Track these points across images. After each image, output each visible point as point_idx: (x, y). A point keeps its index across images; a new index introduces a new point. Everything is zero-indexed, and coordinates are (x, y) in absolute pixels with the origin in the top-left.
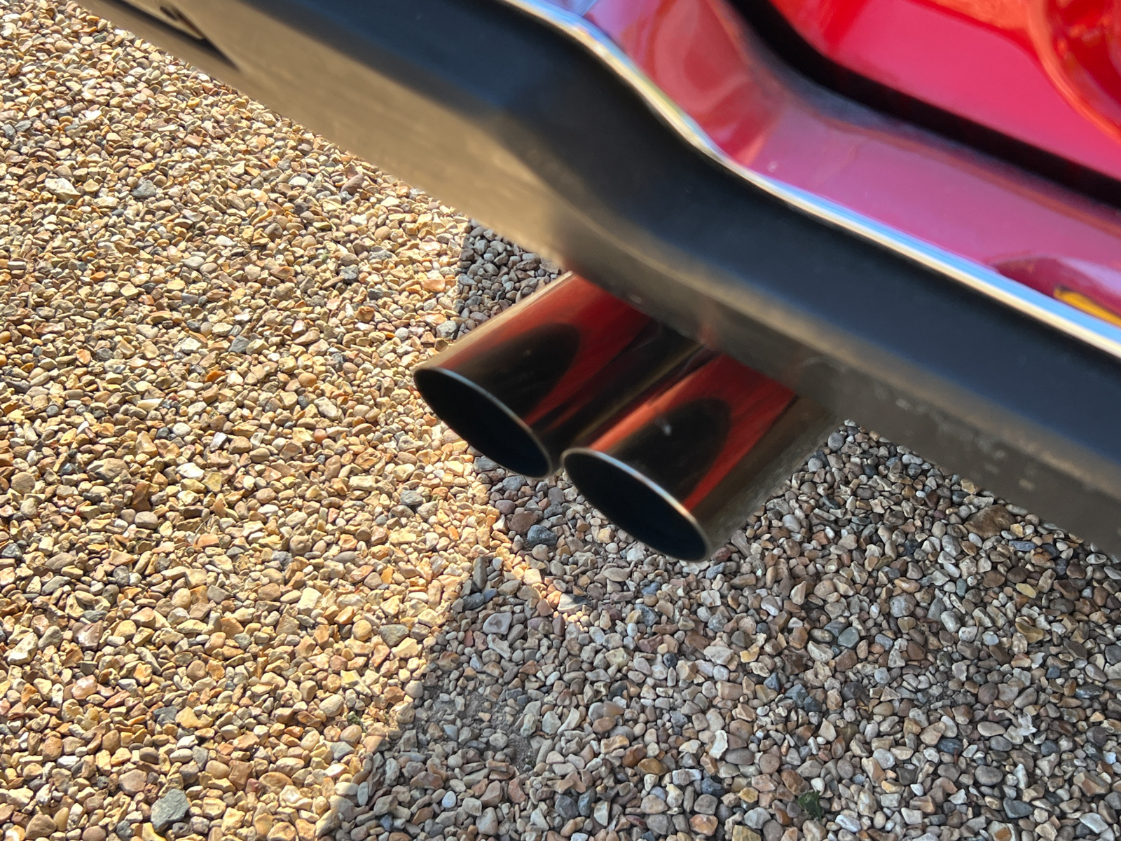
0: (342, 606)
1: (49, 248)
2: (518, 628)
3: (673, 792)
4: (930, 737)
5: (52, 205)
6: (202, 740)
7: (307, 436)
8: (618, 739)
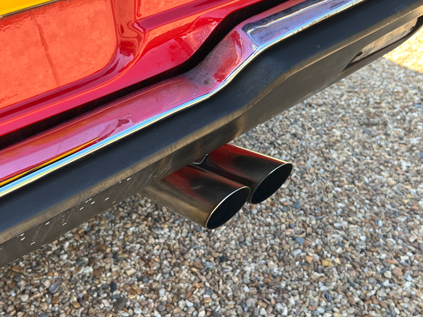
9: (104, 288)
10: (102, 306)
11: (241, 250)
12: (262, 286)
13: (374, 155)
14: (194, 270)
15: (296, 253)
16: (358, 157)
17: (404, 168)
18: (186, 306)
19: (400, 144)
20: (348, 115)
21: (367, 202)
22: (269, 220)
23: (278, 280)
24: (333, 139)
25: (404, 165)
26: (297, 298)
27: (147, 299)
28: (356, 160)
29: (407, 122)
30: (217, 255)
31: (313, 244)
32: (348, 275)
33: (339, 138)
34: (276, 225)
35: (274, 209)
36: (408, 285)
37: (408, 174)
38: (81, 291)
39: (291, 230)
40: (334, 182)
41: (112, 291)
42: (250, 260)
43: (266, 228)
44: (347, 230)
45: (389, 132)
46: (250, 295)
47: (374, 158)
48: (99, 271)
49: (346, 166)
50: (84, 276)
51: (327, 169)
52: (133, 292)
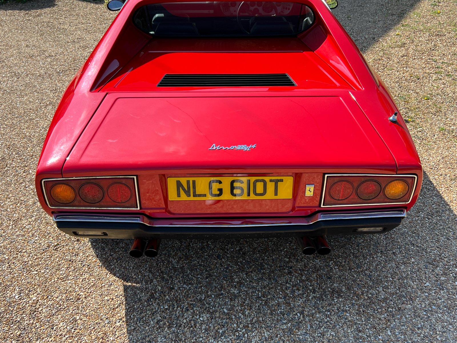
0: (111, 297)
1: (40, 280)
2: (132, 290)
3: (158, 294)
4: (180, 277)
5: (36, 275)
6: (105, 315)
7: (93, 284)
8: (149, 293)
9: (288, 267)
10: (285, 271)
11: (338, 279)
12: (335, 291)
13: (419, 275)
14: (318, 276)
15: (355, 289)
16: (411, 272)
17: (426, 285)
18: (308, 284)
19: (435, 277)
20: (426, 256)
21: (397, 288)
22: (355, 275)
23: (342, 292)
24: (408, 262)
25: (428, 284)
26: (343, 300)
27: (298, 276)
28: (409, 273)
29: (448, 270)
30: (328, 276)
31: (363, 290)
32: (365, 303)
33: (411, 262)
34: (356, 278)
35: (361, 273)
36: (383, 316)
37: (424, 288)
38: (282, 264)
39: (360, 282)
40: (392, 276)
41: (290, 269)
42: (338, 283)
43: (352, 277)
44: (379, 292)
45: (435, 270)
46: (329, 291)
47: (418, 276)
48: (290, 261)
49: (403, 273)
50: (285, 260)
51: (394, 270)
52: (296, 272)
